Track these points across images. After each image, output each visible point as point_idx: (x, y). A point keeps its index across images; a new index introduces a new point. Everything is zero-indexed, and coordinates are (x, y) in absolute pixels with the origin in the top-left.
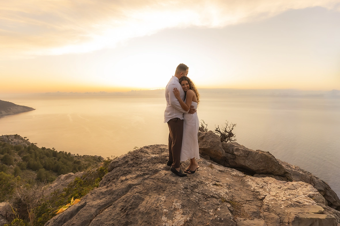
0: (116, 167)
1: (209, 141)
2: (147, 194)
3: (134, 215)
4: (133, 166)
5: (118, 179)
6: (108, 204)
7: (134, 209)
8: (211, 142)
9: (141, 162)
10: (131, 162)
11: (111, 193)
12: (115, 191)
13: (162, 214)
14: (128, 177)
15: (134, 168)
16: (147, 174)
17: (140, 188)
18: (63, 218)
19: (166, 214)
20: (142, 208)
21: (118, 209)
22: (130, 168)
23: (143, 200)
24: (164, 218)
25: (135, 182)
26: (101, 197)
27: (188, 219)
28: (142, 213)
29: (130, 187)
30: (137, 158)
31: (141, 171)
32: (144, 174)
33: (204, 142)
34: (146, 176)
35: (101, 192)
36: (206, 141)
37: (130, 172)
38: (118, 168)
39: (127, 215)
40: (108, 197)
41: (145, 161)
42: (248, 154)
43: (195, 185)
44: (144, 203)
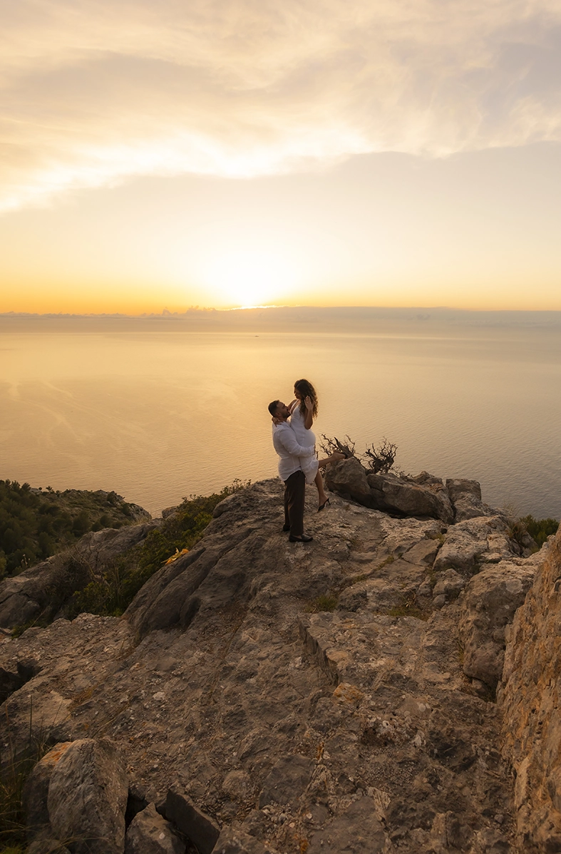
0: (225, 511)
1: (348, 473)
2: (269, 536)
3: (259, 553)
4: (249, 510)
5: (233, 525)
6: (229, 547)
7: (258, 548)
8: (350, 475)
9: (257, 505)
10: (245, 505)
11: (230, 537)
12: (233, 536)
13: (285, 552)
14: (245, 521)
15: (249, 512)
16: (267, 518)
17: (261, 531)
18: (183, 563)
19: (289, 551)
20: (266, 546)
21: (242, 550)
22: (245, 512)
23: (266, 541)
24: (287, 553)
25: (255, 526)
26: (219, 542)
27: (309, 553)
28: (267, 551)
29: (250, 531)
30: (251, 499)
31: (259, 514)
32: (264, 518)
33: (342, 474)
34: (266, 520)
35: (218, 538)
36: (344, 474)
37: (246, 517)
38: (229, 512)
39: (253, 553)
40: (228, 542)
41: (262, 503)
42: (398, 491)
43: (319, 527)
44: (267, 543)
